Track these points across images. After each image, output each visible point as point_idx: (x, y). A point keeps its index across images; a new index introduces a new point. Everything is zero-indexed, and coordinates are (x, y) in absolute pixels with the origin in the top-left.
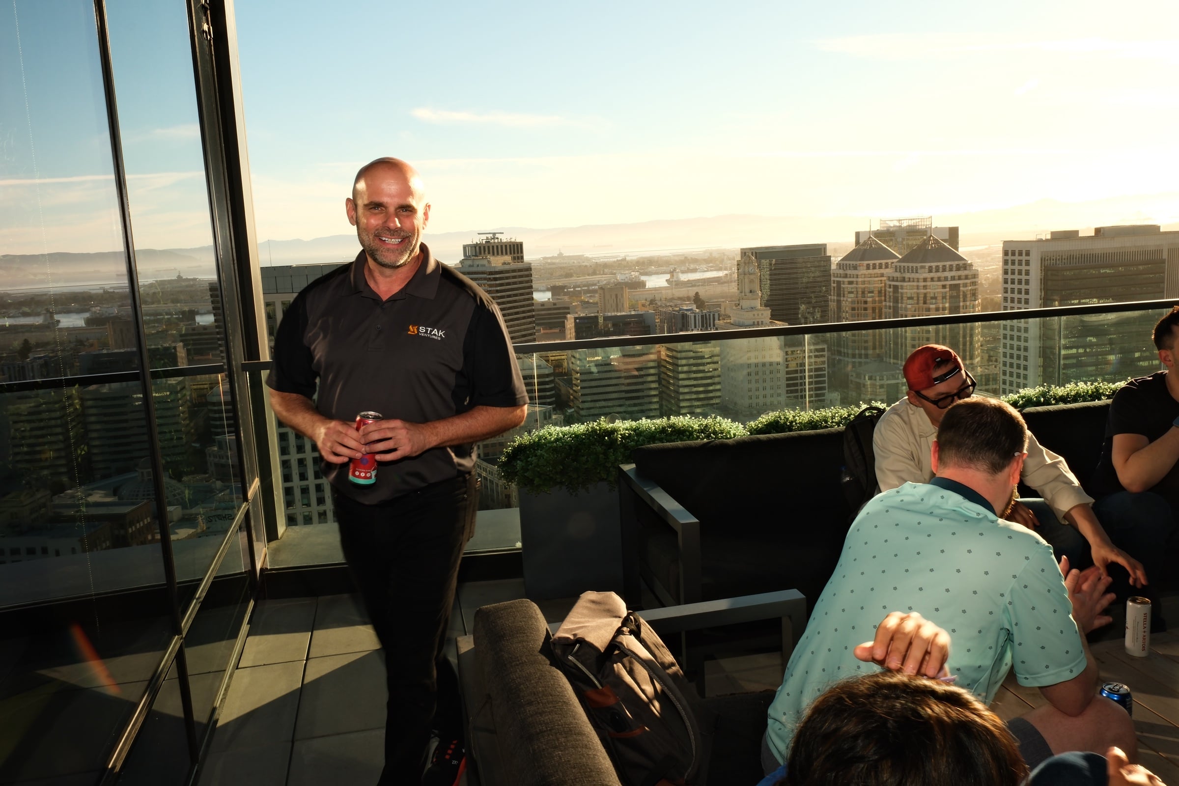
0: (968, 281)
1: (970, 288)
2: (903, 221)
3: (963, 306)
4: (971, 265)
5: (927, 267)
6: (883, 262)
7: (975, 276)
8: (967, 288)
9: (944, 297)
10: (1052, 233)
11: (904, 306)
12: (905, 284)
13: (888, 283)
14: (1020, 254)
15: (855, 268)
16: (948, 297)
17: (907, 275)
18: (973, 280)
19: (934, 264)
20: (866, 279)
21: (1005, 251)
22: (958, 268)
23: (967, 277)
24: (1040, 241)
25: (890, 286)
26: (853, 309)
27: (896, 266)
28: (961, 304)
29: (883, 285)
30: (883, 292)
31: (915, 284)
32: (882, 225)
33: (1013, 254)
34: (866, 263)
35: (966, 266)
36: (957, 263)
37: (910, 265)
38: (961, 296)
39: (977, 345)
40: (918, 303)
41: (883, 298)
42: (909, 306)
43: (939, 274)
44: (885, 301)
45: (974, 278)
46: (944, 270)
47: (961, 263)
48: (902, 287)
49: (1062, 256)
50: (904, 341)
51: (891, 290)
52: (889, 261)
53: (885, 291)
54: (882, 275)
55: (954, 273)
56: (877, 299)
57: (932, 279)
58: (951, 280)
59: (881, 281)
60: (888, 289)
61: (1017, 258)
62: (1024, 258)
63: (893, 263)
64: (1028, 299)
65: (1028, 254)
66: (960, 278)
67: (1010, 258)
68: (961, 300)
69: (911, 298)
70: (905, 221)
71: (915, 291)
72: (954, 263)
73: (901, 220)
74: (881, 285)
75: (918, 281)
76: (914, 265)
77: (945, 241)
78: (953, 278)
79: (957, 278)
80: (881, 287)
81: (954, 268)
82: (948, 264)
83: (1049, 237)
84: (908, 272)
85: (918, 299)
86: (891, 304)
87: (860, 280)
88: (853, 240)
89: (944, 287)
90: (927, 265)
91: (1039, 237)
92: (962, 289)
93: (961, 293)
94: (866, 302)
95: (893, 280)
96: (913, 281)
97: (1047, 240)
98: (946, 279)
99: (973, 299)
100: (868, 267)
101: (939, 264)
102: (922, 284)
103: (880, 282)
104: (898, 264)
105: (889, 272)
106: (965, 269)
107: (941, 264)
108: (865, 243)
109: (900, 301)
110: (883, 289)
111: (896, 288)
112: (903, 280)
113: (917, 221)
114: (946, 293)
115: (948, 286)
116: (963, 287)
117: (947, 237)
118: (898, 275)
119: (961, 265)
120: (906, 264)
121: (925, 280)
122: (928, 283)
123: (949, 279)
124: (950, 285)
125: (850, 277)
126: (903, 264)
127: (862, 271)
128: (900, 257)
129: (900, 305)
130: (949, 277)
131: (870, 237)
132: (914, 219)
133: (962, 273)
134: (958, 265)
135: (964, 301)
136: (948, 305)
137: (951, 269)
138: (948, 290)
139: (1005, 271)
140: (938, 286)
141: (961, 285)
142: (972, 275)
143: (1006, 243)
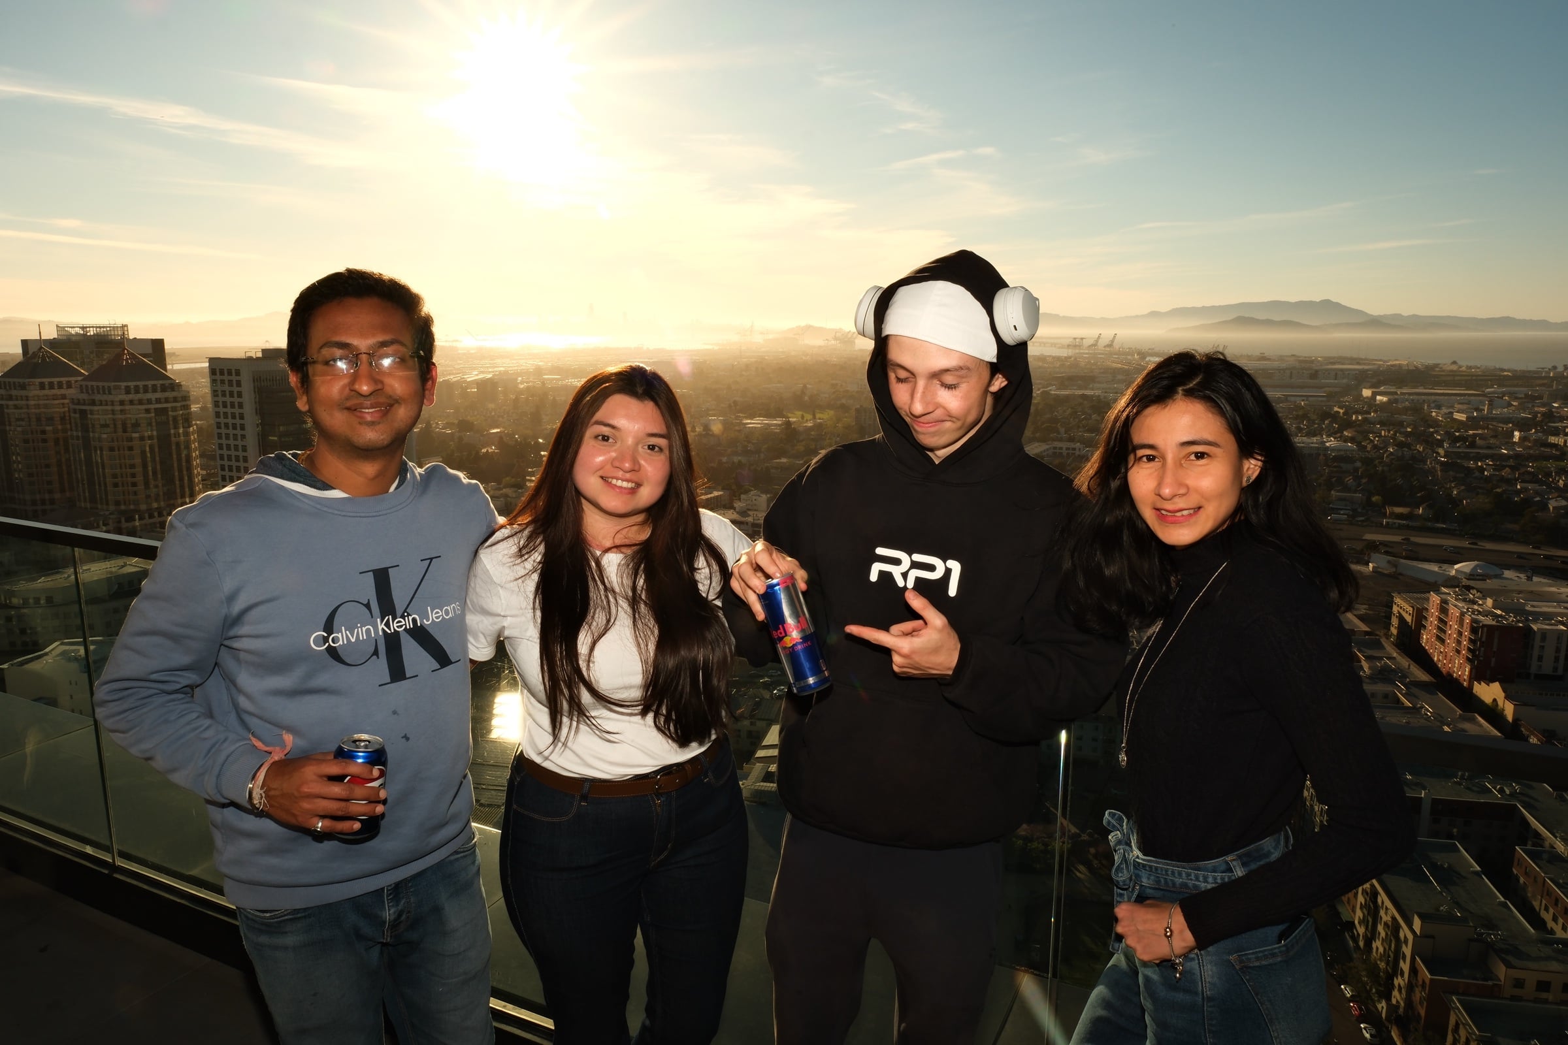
0: (178, 404)
1: (181, 412)
2: (88, 329)
3: (175, 434)
4: (179, 385)
5: (123, 387)
6: (64, 380)
7: (186, 398)
8: (178, 413)
9: (150, 424)
10: (264, 351)
11: (97, 435)
12: (96, 408)
13: (72, 407)
14: (230, 373)
15: (23, 387)
16: (154, 424)
17: (98, 397)
18: (184, 403)
19: (132, 384)
20: (42, 402)
21: (212, 369)
22: (164, 389)
23: (175, 400)
24: (250, 359)
25: (75, 411)
26: (26, 441)
27: (81, 386)
28: (172, 431)
29: (67, 409)
30: (67, 418)
31: (109, 408)
32: (60, 333)
33: (222, 373)
34: (38, 381)
35: (173, 386)
36: (161, 382)
37: (100, 384)
38: (171, 423)
39: (196, 480)
40: (115, 432)
41: (68, 426)
42: (105, 436)
43: (139, 396)
44: (71, 430)
45: (185, 401)
46: (146, 390)
47: (167, 382)
48: (92, 412)
49: (273, 377)
50: (102, 479)
51: (77, 415)
52: (73, 379)
53: (70, 416)
54: (64, 397)
55: (159, 395)
56: (60, 427)
57: (131, 402)
58: (156, 403)
59: (63, 404)
60: (72, 415)
61: (226, 377)
62: (234, 378)
63: (76, 381)
64: (244, 424)
65: (238, 373)
66: (167, 400)
67: (218, 377)
68: (171, 426)
69: (106, 426)
70: (91, 329)
71: (110, 416)
72: (159, 383)
73: (86, 327)
74: (63, 410)
75: (113, 405)
76: (106, 384)
77: (145, 356)
78: (158, 401)
79: (163, 400)
80: (64, 412)
81: (159, 389)
82: (150, 383)
83: (260, 355)
84: (99, 393)
85: (115, 425)
86: (80, 434)
87: (32, 403)
88: (18, 350)
89: (148, 411)
90: (123, 384)
91: (249, 354)
92: (170, 413)
93: (171, 419)
94: (44, 432)
95: (79, 403)
96: (107, 405)
97: (258, 358)
98: (149, 402)
99: (186, 425)
100: (42, 386)
101: (138, 383)
102: (118, 408)
103: (61, 406)
104: (84, 383)
105: (72, 392)
106: (173, 390)
107: (141, 384)
108: (35, 355)
109: (91, 430)
110: (67, 414)
111: (83, 413)
112: (93, 403)
113: (108, 329)
114: (151, 418)
115: (153, 411)
116: (173, 411)
117: (150, 352)
118: (84, 396)
119: (167, 385)
120: (94, 384)
121: (122, 403)
122: (127, 407)
123: (154, 402)
124: (156, 410)
125: (17, 400)
126: (90, 384)
127: (34, 392)
128: (87, 374)
129: (91, 435)
130: (154, 399)
131: (41, 348)
132: (103, 327)
133: (170, 394)
134: (162, 385)
135: (176, 427)
136: (155, 433)
137: (154, 390)
138: (153, 415)
139: (215, 393)
140: (139, 410)
141: (170, 409)
142: (182, 397)
143: (212, 361)
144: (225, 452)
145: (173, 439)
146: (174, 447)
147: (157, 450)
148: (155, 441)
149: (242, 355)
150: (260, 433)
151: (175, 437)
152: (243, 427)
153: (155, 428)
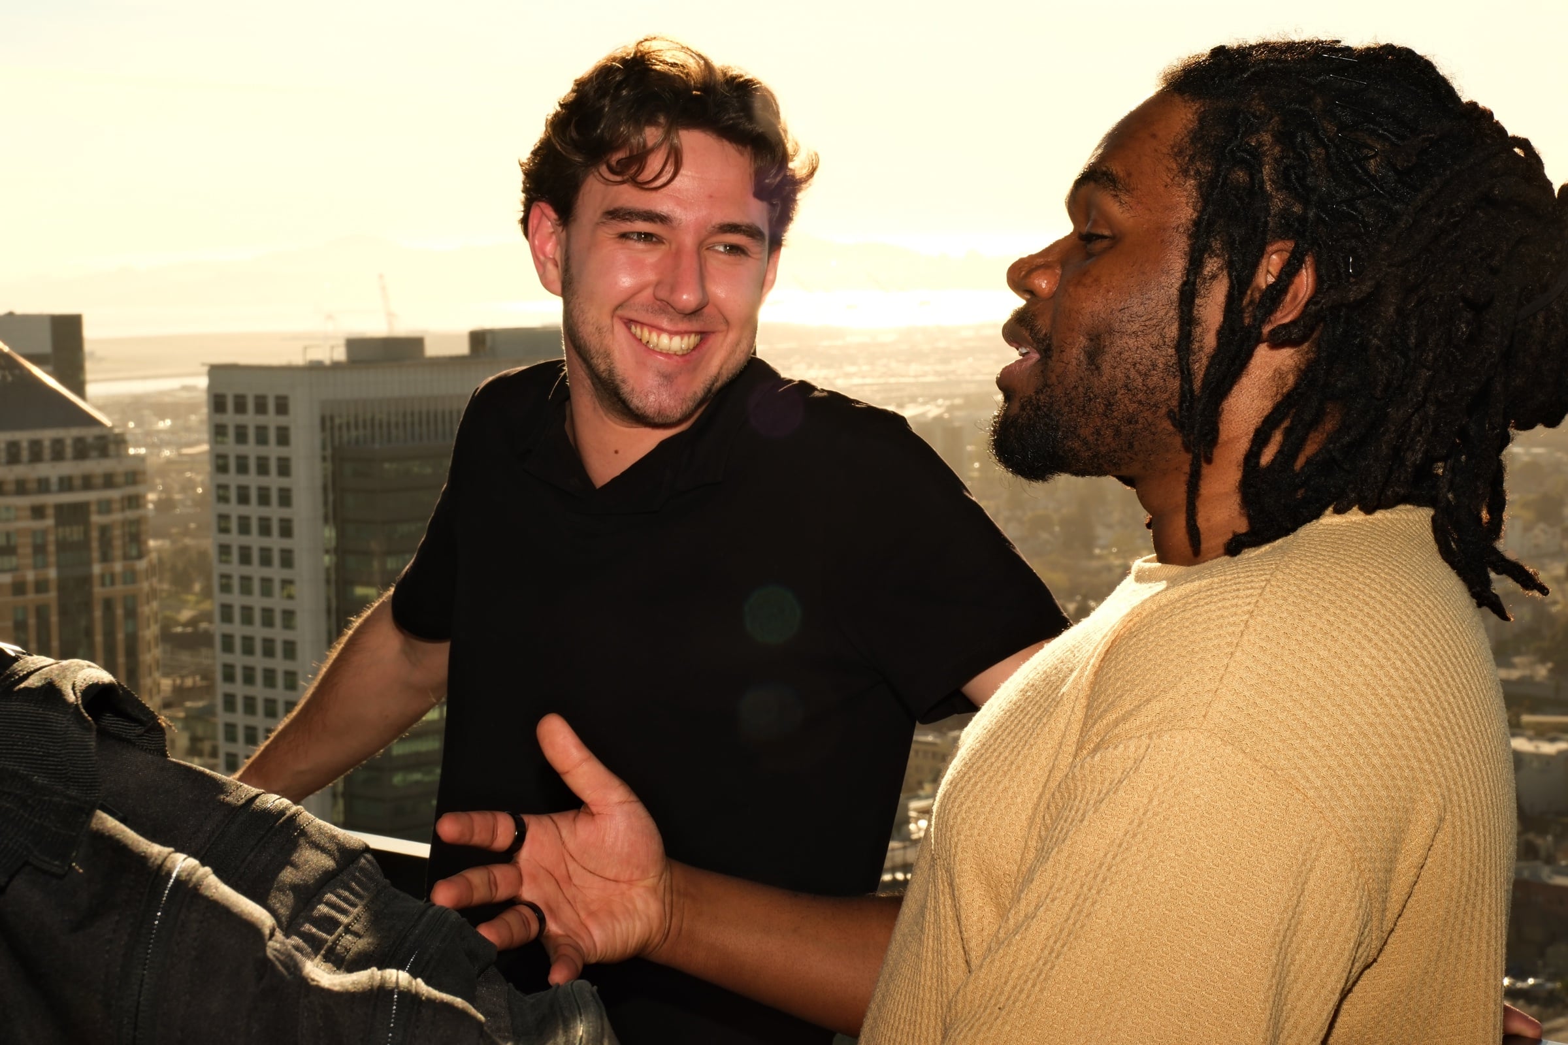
0: (115, 494)
1: (121, 516)
3: (103, 576)
4: (119, 441)
7: (135, 477)
8: (114, 516)
9: (39, 549)
10: (352, 344)
14: (261, 407)
16: (52, 548)
18: (130, 490)
21: (216, 396)
22: (82, 451)
23: (109, 481)
24: (315, 368)
28: (97, 569)
33: (240, 407)
35: (103, 444)
36: (75, 432)
38: (95, 544)
43: (20, 471)
45: (133, 483)
46: (36, 455)
47: (89, 433)
55: (68, 468)
58: (61, 490)
61: (251, 419)
62: (272, 420)
64: (291, 550)
65: (282, 407)
66: (87, 483)
67: (230, 418)
68: (96, 554)
72: (69, 434)
77: (35, 359)
78: (66, 484)
79: (77, 482)
81: (69, 451)
82: (47, 435)
83: (340, 355)
89: (38, 512)
92: (96, 519)
93: (95, 534)
97: (336, 366)
98: (43, 486)
99: (132, 551)
101: (17, 436)
106: (104, 452)
107: (23, 437)
114: (44, 532)
115: (50, 512)
116: (100, 513)
117: (46, 347)
119: (88, 441)
123: (54, 486)
124: (59, 508)
130: (54, 480)
133: (95, 466)
134: (79, 441)
135: (106, 558)
136: (52, 573)
137: (58, 455)
138: (50, 522)
139: (220, 464)
140: (17, 508)
141: (93, 508)
142: (126, 474)
143: (217, 372)
144: (237, 629)
145: (98, 591)
146: (98, 613)
147: (54, 619)
148: (52, 595)
149: (298, 359)
150: (333, 577)
151: (103, 585)
152: (287, 559)
153: (52, 559)
